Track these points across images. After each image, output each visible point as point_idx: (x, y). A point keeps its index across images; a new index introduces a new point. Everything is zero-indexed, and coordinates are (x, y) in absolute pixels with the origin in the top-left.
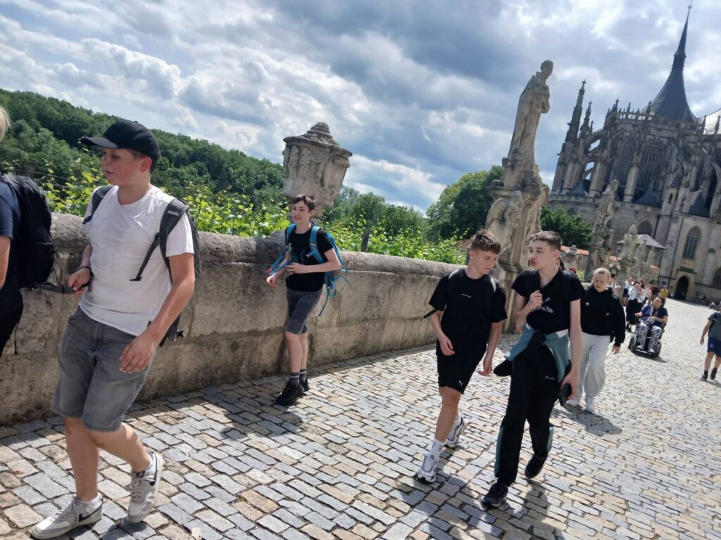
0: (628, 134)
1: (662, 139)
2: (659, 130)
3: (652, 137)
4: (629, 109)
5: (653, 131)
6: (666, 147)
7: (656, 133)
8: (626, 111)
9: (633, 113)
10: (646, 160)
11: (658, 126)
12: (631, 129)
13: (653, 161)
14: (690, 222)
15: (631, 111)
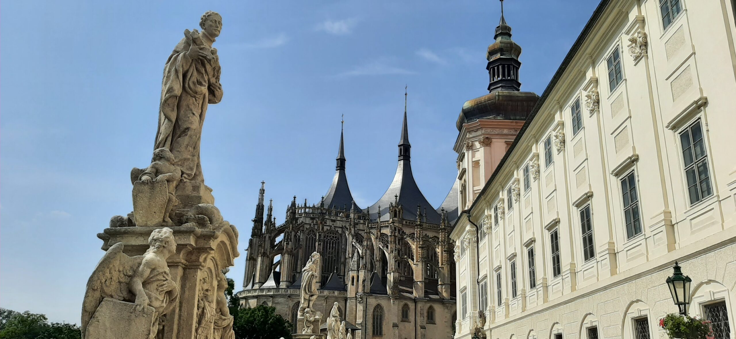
1: (337, 229)
2: (334, 221)
3: (329, 228)
4: (305, 204)
5: (329, 223)
6: (341, 235)
7: (331, 224)
8: (303, 206)
9: (309, 208)
10: (327, 248)
11: (332, 218)
12: (311, 221)
13: (332, 249)
14: (373, 301)
15: (308, 206)
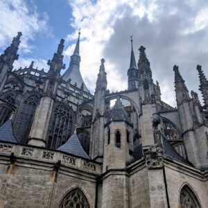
0: (30, 89)
1: (70, 105)
4: (32, 65)
7: (63, 96)
9: (36, 71)
